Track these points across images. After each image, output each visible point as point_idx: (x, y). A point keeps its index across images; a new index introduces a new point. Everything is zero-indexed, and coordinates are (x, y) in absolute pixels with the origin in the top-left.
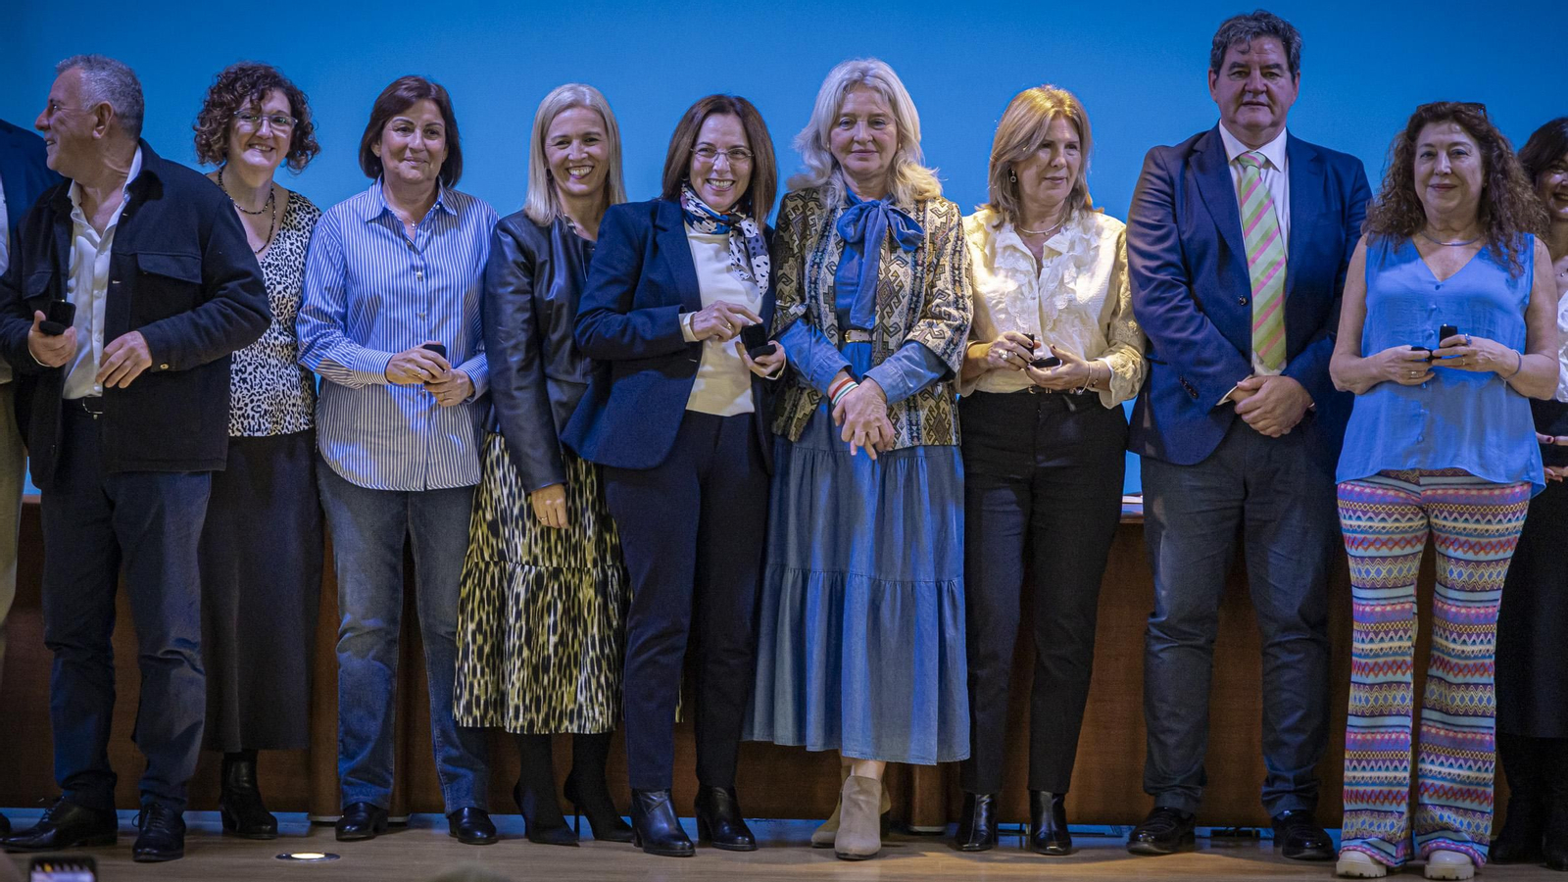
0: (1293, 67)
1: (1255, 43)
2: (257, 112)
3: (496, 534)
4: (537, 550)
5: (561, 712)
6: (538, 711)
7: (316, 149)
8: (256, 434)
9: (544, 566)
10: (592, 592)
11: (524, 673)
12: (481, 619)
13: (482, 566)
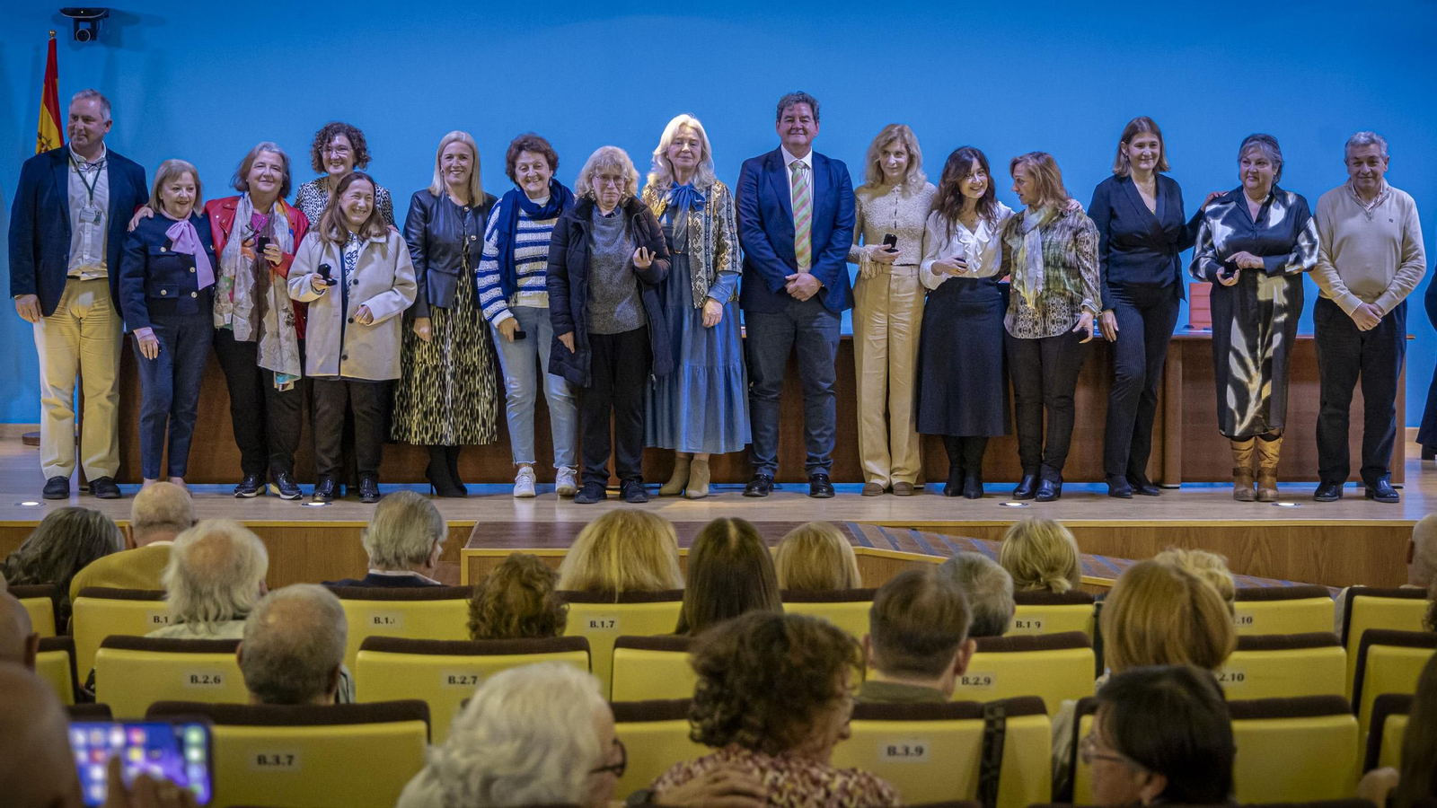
0: (816, 118)
1: (797, 107)
10: (449, 377)
11: (420, 416)
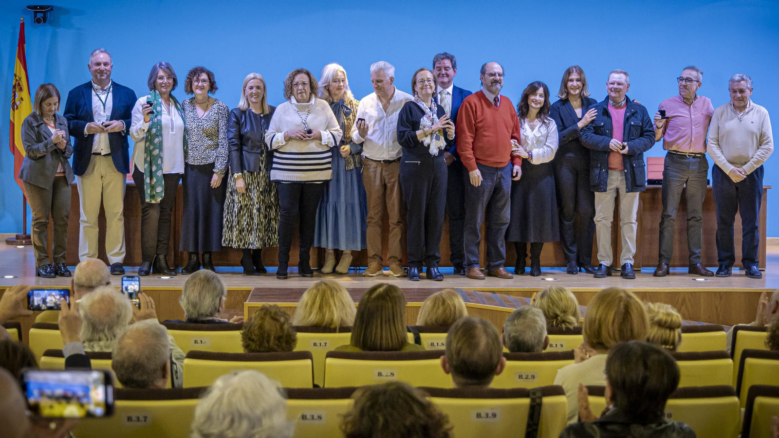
1: (442, 62)
2: (198, 80)
3: (232, 195)
4: (241, 199)
5: (249, 243)
6: (241, 242)
7: (217, 89)
8: (201, 164)
9: (243, 203)
10: (256, 211)
12: (228, 218)
13: (228, 203)
